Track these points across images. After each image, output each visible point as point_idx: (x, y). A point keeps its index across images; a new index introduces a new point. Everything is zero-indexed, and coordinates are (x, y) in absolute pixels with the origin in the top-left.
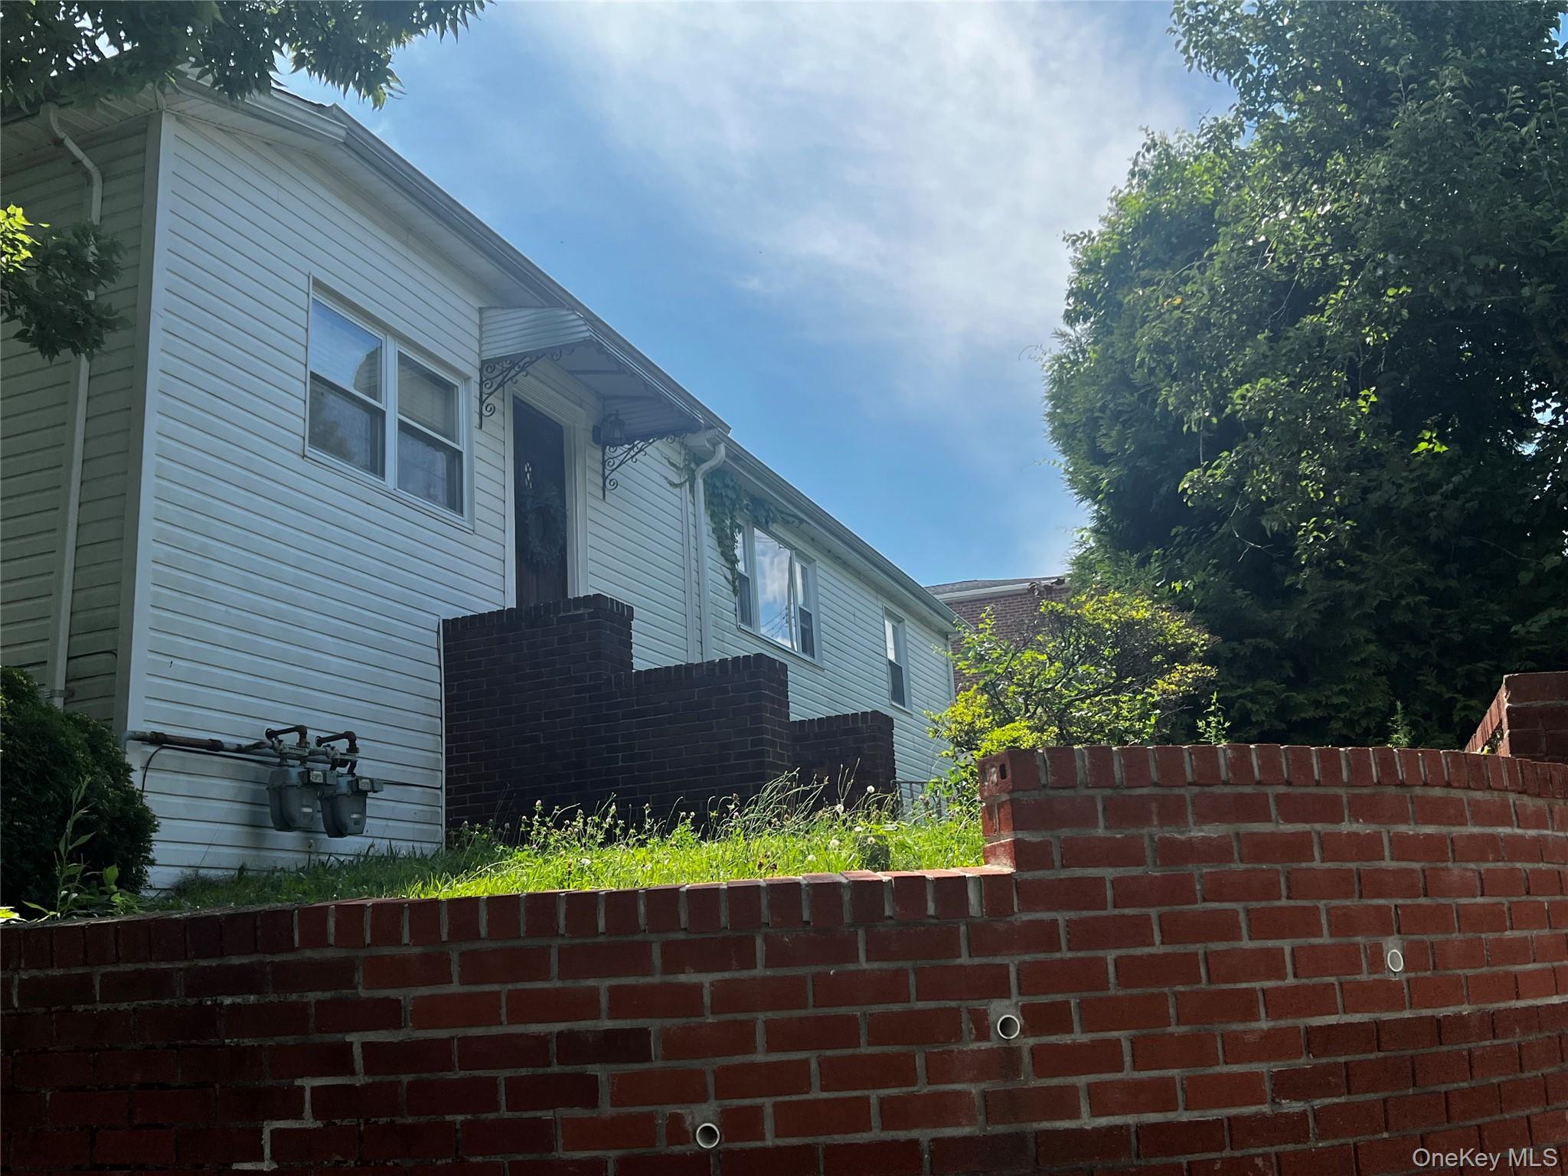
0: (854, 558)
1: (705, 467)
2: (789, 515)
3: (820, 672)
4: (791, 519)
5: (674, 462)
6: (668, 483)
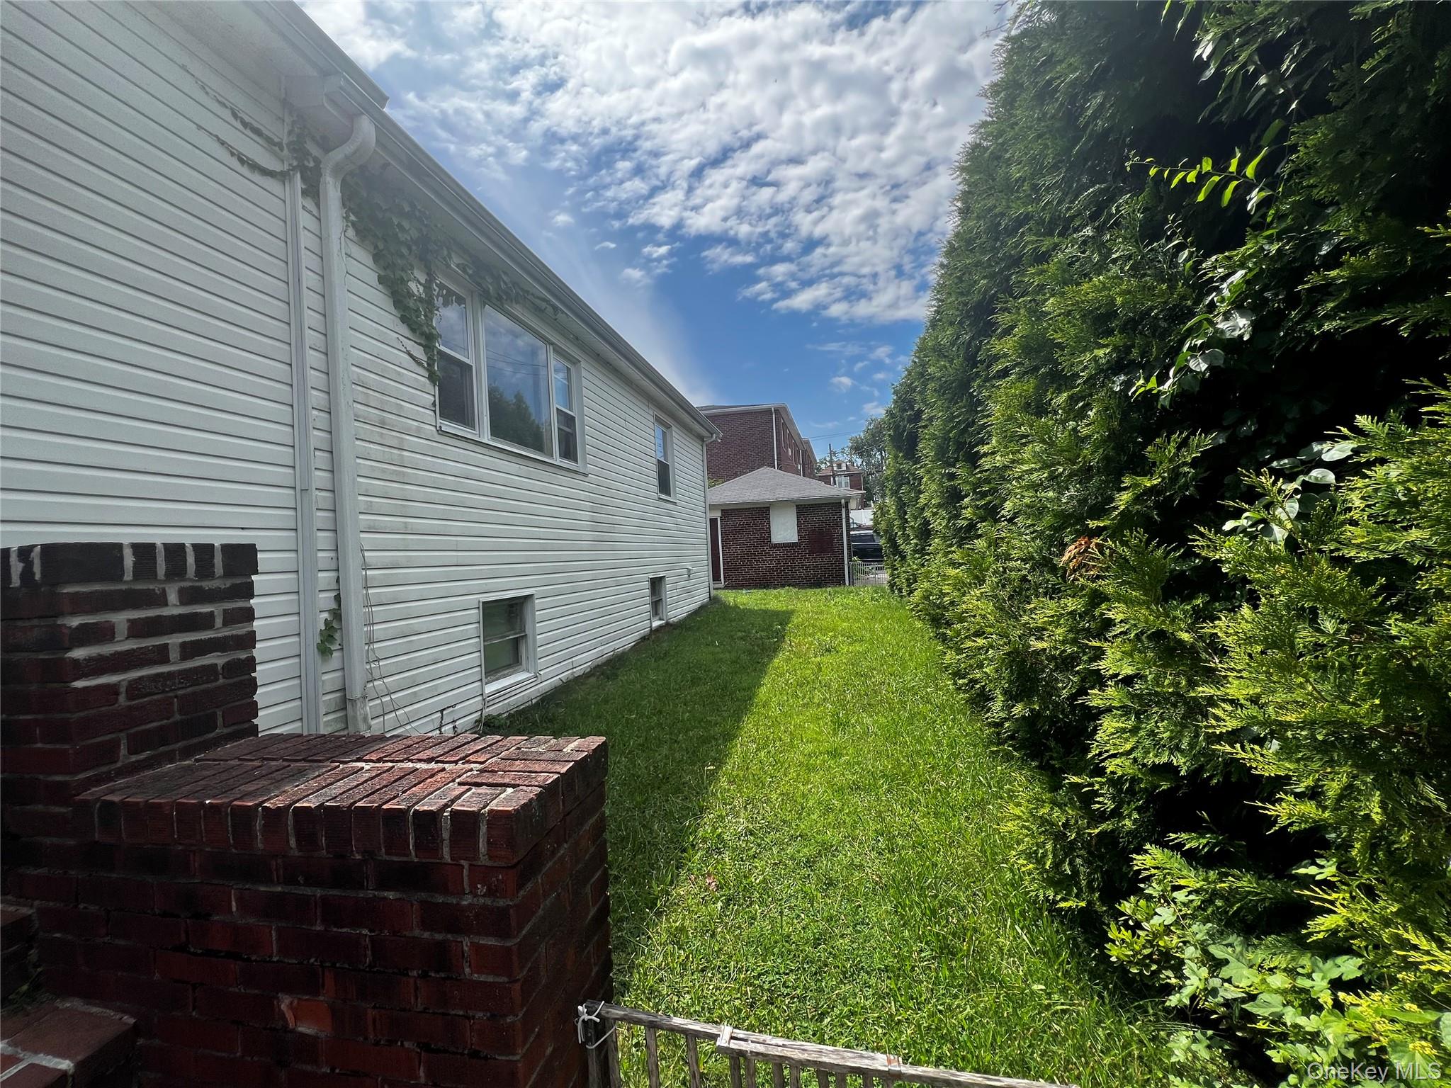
0: (623, 365)
1: (337, 155)
2: (538, 298)
3: (581, 478)
4: (544, 305)
5: (256, 125)
6: (232, 154)
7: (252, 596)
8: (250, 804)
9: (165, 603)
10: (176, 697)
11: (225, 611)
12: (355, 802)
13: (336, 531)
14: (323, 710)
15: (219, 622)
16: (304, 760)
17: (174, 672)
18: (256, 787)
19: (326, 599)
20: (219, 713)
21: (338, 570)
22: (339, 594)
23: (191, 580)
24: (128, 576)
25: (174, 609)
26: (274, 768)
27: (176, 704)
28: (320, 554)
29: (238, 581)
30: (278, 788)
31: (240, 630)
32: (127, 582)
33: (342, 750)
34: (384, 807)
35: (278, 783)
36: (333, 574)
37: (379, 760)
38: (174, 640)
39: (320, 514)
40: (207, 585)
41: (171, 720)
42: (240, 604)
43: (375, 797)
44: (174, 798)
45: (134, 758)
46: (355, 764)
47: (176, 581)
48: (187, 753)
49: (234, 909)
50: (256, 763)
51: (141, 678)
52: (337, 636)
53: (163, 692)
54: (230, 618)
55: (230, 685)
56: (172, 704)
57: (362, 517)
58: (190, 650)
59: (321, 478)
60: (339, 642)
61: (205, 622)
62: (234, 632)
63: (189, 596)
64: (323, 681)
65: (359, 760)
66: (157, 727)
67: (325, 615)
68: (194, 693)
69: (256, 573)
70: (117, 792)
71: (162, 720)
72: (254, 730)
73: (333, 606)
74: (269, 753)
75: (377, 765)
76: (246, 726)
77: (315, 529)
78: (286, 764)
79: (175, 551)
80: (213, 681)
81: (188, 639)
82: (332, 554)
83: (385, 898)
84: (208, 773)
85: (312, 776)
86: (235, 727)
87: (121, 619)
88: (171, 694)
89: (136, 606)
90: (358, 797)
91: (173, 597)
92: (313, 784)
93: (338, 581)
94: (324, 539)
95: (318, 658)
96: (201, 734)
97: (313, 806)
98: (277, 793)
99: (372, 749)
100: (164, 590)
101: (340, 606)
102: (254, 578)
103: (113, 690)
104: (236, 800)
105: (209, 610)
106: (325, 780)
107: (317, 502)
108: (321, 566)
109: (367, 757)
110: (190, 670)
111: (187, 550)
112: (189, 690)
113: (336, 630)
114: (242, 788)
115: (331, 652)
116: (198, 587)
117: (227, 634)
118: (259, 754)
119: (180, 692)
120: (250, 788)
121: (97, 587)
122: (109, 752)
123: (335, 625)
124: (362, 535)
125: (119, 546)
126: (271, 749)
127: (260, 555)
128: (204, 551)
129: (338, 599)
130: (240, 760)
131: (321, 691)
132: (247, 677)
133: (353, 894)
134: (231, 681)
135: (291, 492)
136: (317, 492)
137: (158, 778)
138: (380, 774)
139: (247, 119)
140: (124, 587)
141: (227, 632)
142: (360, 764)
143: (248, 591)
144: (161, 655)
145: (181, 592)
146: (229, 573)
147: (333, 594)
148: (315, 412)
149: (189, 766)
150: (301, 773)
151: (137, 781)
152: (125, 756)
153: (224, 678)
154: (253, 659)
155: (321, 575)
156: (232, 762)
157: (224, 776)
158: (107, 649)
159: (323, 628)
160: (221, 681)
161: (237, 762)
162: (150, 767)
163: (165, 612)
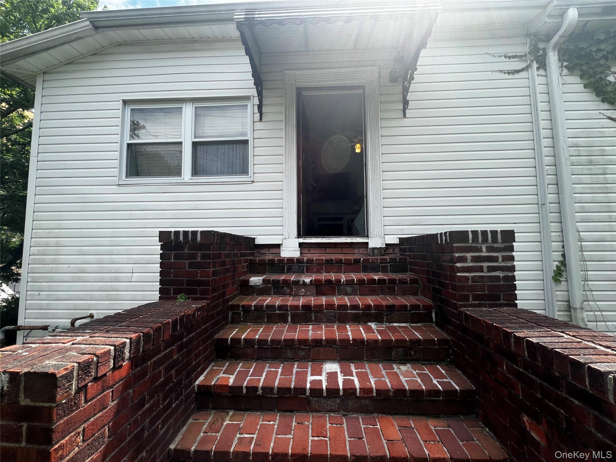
1: (555, 39)
5: (514, 54)
6: (505, 73)
7: (513, 251)
8: (509, 331)
9: (481, 251)
10: (486, 285)
11: (503, 256)
12: (555, 348)
13: (561, 222)
14: (556, 309)
15: (500, 260)
16: (535, 323)
17: (485, 276)
18: (512, 326)
19: (557, 256)
20: (501, 295)
21: (563, 241)
22: (564, 254)
23: (489, 243)
24: (470, 242)
25: (484, 254)
26: (521, 322)
27: (486, 287)
28: (552, 234)
29: (507, 244)
30: (521, 329)
31: (509, 264)
32: (470, 243)
33: (554, 325)
34: (570, 356)
35: (521, 328)
36: (561, 244)
37: (574, 336)
38: (485, 265)
39: (552, 215)
40: (495, 245)
41: (485, 293)
42: (509, 254)
43: (567, 350)
44: (484, 319)
45: (474, 302)
46: (559, 333)
47: (485, 244)
48: (491, 306)
49: (505, 369)
50: (515, 318)
51: (475, 276)
52: (564, 274)
53: (482, 282)
54: (505, 259)
55: (505, 285)
56: (485, 287)
57: (577, 214)
58: (491, 269)
59: (551, 197)
60: (565, 277)
61: (496, 259)
62: (507, 265)
63: (490, 249)
64: (556, 295)
65: (562, 332)
66: (481, 294)
67: (556, 263)
68: (492, 285)
69: (515, 242)
70: (469, 311)
71: (482, 292)
72: (516, 305)
73: (561, 259)
74: (520, 316)
75: (572, 338)
76: (512, 302)
77: (549, 222)
78: (526, 322)
79: (484, 233)
80: (499, 282)
81: (489, 265)
82: (560, 234)
83: (573, 402)
84: (496, 315)
85: (536, 330)
86: (508, 302)
87: (469, 255)
88: (484, 283)
89: (473, 252)
90: (557, 347)
91: (484, 249)
92: (537, 334)
93: (563, 247)
94: (554, 226)
95: (553, 283)
96: (495, 301)
97: (534, 342)
98: (520, 331)
99: (571, 330)
100: (481, 246)
101: (565, 259)
102: (514, 244)
103: (467, 278)
104: (504, 327)
105: (497, 255)
106: (543, 334)
107: (550, 209)
108: (553, 240)
109: (567, 332)
110: (491, 276)
111: (488, 232)
112: (490, 283)
113: (563, 271)
114: (507, 324)
115: (560, 282)
116: (492, 246)
117: (504, 265)
118: (516, 315)
119: (488, 283)
120: (510, 325)
121: (462, 245)
122: (466, 298)
123: (562, 268)
124: (577, 224)
125: (467, 232)
126: (521, 314)
127: (516, 234)
128: (494, 233)
129: (564, 256)
130: (509, 314)
131: (555, 299)
132: (513, 283)
133: (556, 391)
134: (505, 283)
135: (537, 206)
136: (550, 205)
137: (481, 311)
138: (573, 342)
139: (510, 55)
140: (469, 245)
141: (503, 264)
142: (562, 334)
143: (512, 249)
144: (481, 269)
145: (487, 247)
146: (503, 241)
147: (561, 253)
148: (547, 167)
149: (491, 310)
150: (532, 328)
151: (475, 310)
152: (471, 301)
153: (503, 281)
154: (514, 276)
155: (553, 243)
156: (505, 314)
157: (502, 318)
158: (465, 265)
159: (555, 269)
160: (502, 283)
161: (507, 315)
162: (479, 307)
163: (482, 254)
